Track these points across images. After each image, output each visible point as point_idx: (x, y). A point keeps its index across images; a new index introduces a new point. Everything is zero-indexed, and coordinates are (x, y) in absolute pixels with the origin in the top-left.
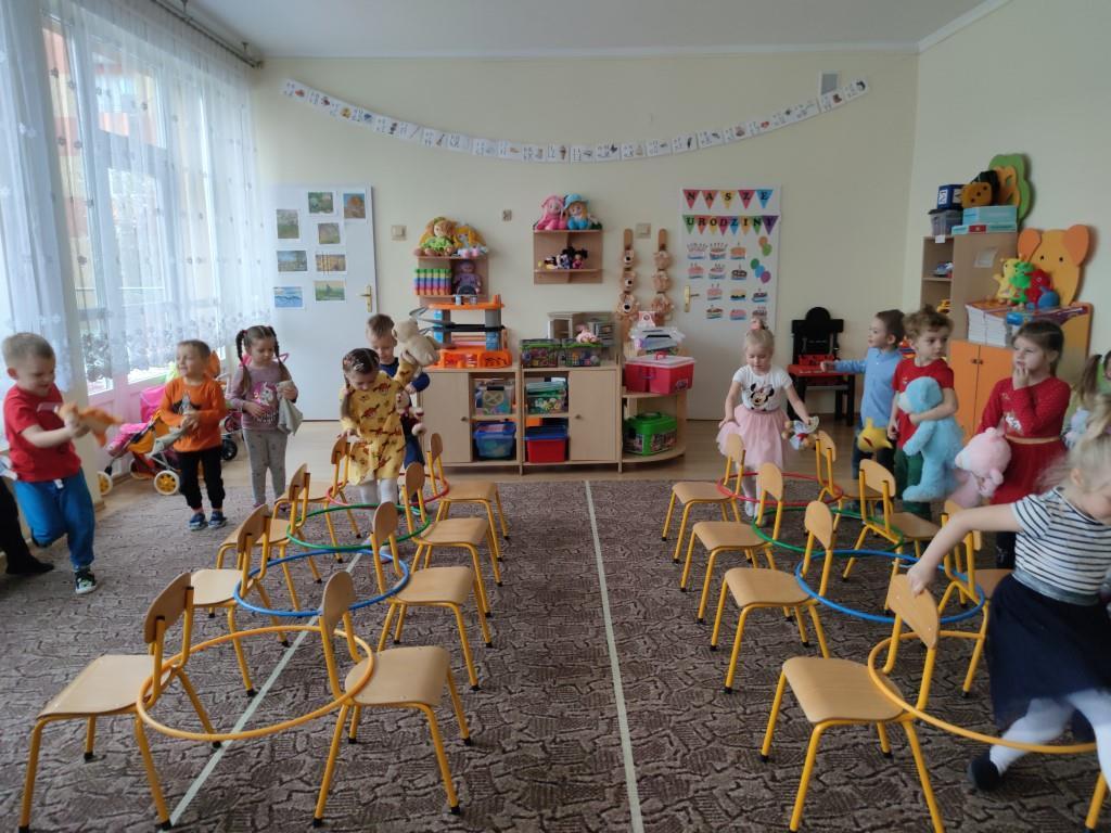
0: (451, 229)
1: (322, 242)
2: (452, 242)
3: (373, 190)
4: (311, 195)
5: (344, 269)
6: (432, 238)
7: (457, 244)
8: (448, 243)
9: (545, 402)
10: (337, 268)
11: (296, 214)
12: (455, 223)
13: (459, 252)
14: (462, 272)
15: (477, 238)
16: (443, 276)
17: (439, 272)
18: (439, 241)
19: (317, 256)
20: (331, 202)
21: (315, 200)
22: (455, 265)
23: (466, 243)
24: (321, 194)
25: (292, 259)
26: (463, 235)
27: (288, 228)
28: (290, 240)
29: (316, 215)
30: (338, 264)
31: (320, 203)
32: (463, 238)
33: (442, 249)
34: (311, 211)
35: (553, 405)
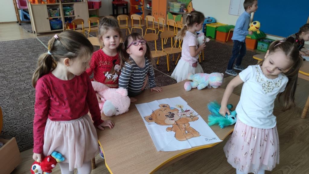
35: (70, 13)
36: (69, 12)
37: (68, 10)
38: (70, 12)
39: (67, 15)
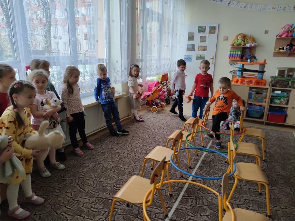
0: (244, 37)
1: (200, 42)
2: (244, 42)
3: (219, 25)
4: (199, 27)
5: (206, 50)
6: (237, 40)
7: (246, 42)
8: (243, 42)
9: (279, 100)
10: (204, 50)
11: (194, 33)
12: (246, 35)
13: (247, 45)
14: (246, 52)
15: (254, 40)
16: (239, 53)
17: (238, 52)
18: (240, 41)
19: (198, 46)
20: (205, 29)
21: (200, 29)
22: (244, 50)
23: (249, 42)
24: (202, 26)
25: (191, 47)
26: (249, 39)
27: (191, 37)
28: (191, 41)
29: (200, 33)
30: (204, 49)
31: (202, 30)
32: (249, 40)
33: (240, 44)
34: (198, 32)
35: (282, 102)
36: (280, 99)
37: (279, 98)
38: (282, 100)
39: (275, 103)
